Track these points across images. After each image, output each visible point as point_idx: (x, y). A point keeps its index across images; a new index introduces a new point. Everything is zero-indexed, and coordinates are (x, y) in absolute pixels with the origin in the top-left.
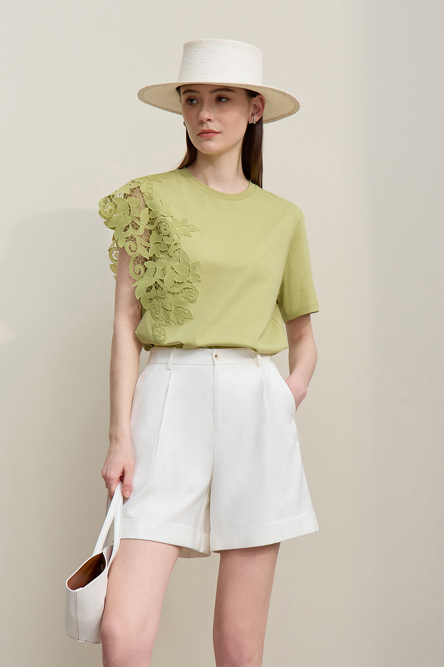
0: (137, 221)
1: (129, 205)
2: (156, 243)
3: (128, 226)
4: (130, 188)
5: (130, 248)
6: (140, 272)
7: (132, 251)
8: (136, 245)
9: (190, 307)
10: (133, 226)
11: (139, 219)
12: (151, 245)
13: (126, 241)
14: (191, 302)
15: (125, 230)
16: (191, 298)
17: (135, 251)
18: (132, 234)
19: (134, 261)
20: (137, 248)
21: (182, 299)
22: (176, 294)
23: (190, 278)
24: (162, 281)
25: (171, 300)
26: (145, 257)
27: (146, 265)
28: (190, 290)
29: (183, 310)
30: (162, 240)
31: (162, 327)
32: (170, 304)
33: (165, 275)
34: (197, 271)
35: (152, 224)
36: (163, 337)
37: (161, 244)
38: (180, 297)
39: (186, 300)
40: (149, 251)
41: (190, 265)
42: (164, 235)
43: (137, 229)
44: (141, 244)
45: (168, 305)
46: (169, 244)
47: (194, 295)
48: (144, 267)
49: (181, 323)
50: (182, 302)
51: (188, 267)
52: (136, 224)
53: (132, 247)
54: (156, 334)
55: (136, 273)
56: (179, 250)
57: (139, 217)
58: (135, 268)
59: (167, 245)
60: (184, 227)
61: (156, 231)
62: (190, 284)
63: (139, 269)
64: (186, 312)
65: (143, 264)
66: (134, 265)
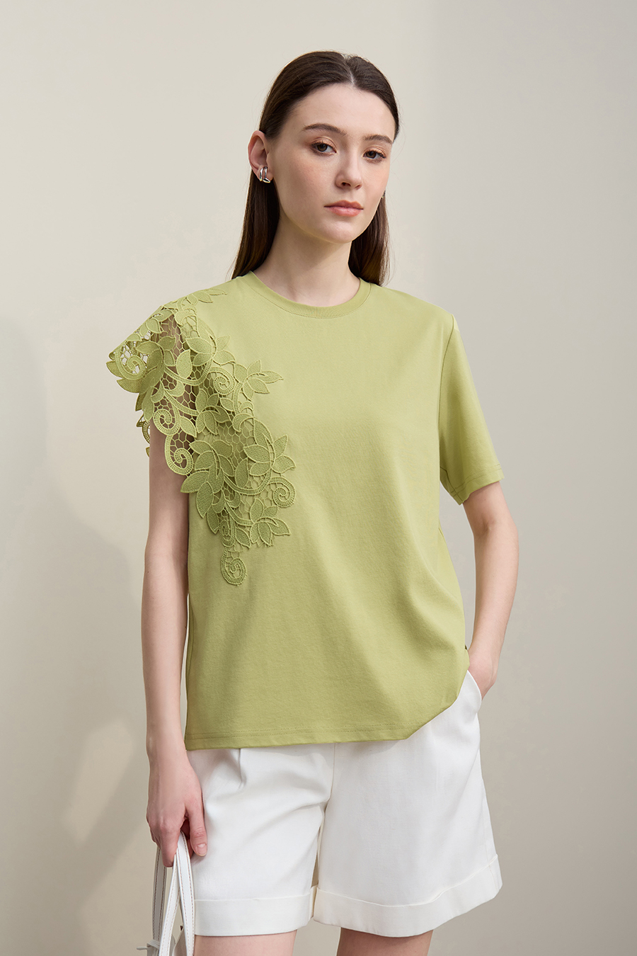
0: (170, 374)
2: (207, 409)
3: (158, 386)
4: (158, 321)
5: (162, 421)
6: (185, 462)
7: (165, 426)
8: (173, 415)
9: (281, 515)
10: (166, 384)
11: (174, 370)
12: (199, 412)
13: (155, 410)
14: (283, 506)
15: (154, 392)
16: (282, 500)
17: (171, 426)
18: (165, 397)
19: (172, 443)
20: (174, 419)
21: (267, 504)
22: (256, 498)
23: (276, 466)
24: (233, 479)
25: (248, 509)
26: (190, 434)
27: (193, 449)
28: (279, 486)
29: (272, 522)
30: (219, 404)
31: (235, 557)
32: (247, 516)
33: (235, 469)
34: (286, 453)
35: (198, 376)
36: (238, 573)
37: (216, 410)
38: (263, 501)
39: (274, 505)
40: (196, 423)
41: (272, 445)
42: (220, 396)
43: (172, 387)
44: (181, 413)
45: (245, 518)
46: (232, 411)
47: (287, 494)
48: (191, 451)
49: (270, 545)
50: (268, 511)
51: (270, 448)
52: (170, 379)
53: (165, 419)
54: (227, 569)
55: (178, 465)
56: (250, 421)
57: (175, 367)
58: (175, 454)
59: (229, 412)
60: (256, 377)
61: (204, 389)
62: (278, 476)
63: (182, 455)
64: (278, 525)
65: (187, 447)
66: (173, 449)
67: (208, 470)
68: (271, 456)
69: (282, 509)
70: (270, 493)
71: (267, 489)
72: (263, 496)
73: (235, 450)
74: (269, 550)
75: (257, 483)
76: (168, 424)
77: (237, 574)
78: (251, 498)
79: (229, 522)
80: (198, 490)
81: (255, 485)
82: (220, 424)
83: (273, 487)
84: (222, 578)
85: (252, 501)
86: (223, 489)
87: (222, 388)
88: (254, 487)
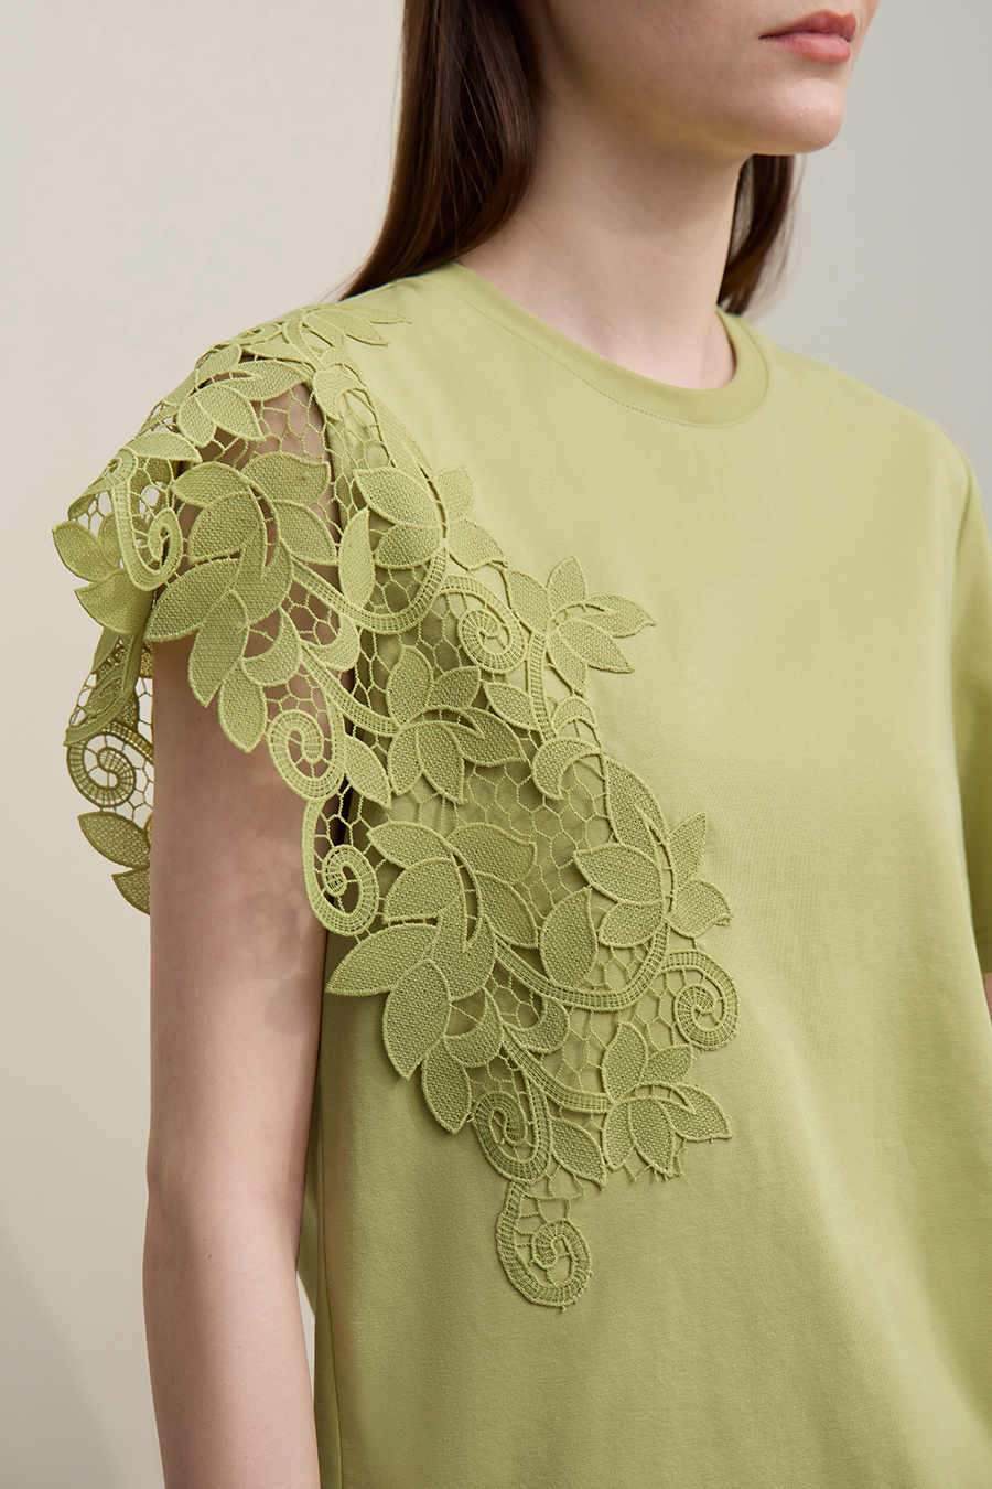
0: (319, 589)
1: (263, 503)
2: (433, 714)
3: (271, 624)
4: (248, 399)
5: (295, 752)
6: (353, 891)
7: (304, 768)
8: (328, 735)
9: (702, 1075)
10: (303, 621)
11: (333, 575)
12: (399, 723)
13: (273, 711)
14: (706, 1045)
15: (256, 647)
16: (703, 1025)
17: (321, 768)
18: (302, 669)
19: (320, 827)
20: (328, 746)
21: (658, 1040)
22: (622, 1021)
23: (681, 915)
24: (534, 955)
25: (596, 1057)
26: (371, 797)
27: (379, 848)
28: (693, 981)
29: (673, 1100)
30: (482, 700)
31: (552, 1214)
32: (593, 1078)
33: (540, 923)
34: (706, 872)
35: (398, 603)
36: (563, 1267)
37: (465, 722)
38: (644, 1029)
39: (679, 1043)
40: (390, 760)
41: (667, 845)
42: (487, 675)
43: (327, 637)
44: (349, 726)
45: (586, 1085)
46: (529, 728)
47: (716, 1006)
48: (374, 856)
49: (671, 1172)
50: (659, 1060)
51: (658, 852)
52: (320, 608)
53: (303, 744)
54: (523, 1255)
55: (331, 899)
56: (593, 763)
57: (335, 569)
58: (324, 866)
59: (521, 732)
60: (577, 617)
61: (421, 646)
62: (685, 946)
63: (347, 870)
64: (692, 1109)
65: (361, 842)
66: (322, 848)
67: (434, 921)
68: (665, 881)
69: (704, 1056)
70: (665, 1002)
71: (657, 991)
72: (644, 1012)
73: (545, 861)
74: (667, 1192)
75: (624, 971)
76: (312, 761)
77: (558, 1269)
78: (607, 1020)
79: (526, 1099)
80: (395, 986)
81: (618, 976)
82: (481, 769)
83: (673, 982)
84: (503, 1285)
85: (608, 1029)
86: (489, 985)
87: (490, 648)
88: (614, 981)
